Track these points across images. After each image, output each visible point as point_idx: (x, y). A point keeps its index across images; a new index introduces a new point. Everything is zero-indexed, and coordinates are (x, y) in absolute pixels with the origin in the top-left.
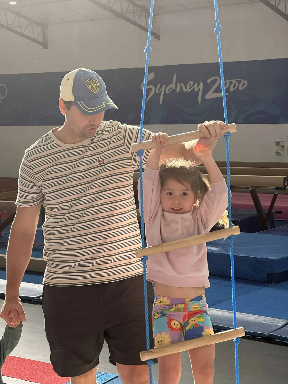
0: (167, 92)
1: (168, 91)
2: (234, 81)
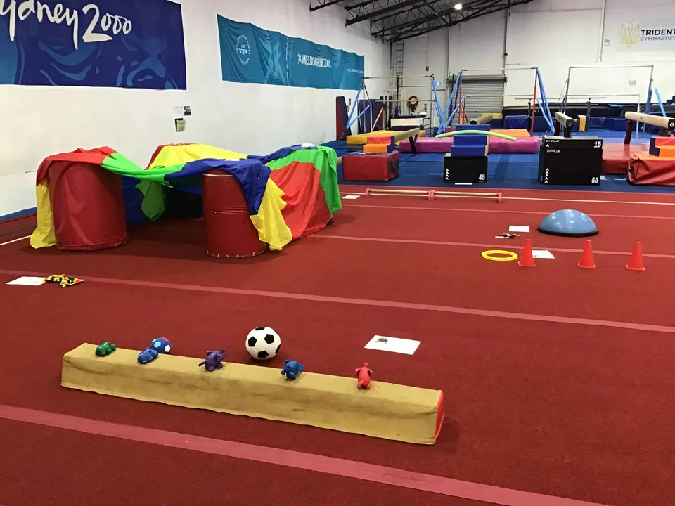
0: (22, 18)
1: (24, 14)
2: (116, 18)
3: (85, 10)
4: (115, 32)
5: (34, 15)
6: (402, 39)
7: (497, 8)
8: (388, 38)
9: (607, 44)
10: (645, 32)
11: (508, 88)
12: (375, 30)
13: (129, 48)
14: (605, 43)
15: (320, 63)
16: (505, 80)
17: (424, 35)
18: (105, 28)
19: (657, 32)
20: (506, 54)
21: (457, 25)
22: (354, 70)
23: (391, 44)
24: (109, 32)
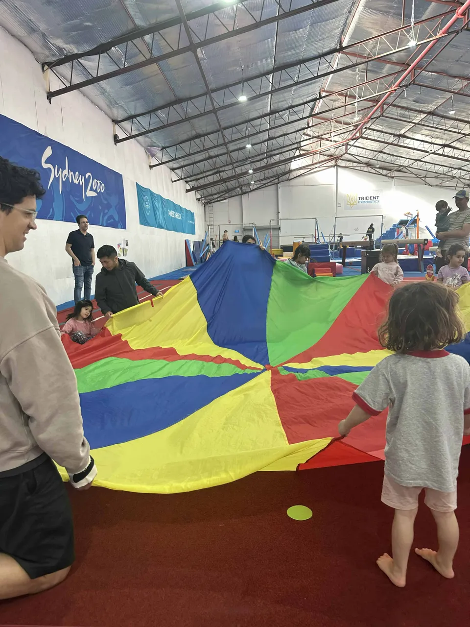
0: (64, 180)
1: (65, 178)
2: (98, 181)
3: (87, 176)
4: (98, 191)
5: (68, 178)
6: (212, 203)
7: (272, 184)
8: (203, 201)
9: (339, 205)
10: (361, 198)
11: (281, 233)
12: (199, 197)
13: (103, 200)
14: (338, 205)
15: (178, 216)
16: (279, 229)
17: (227, 201)
18: (94, 188)
19: (368, 198)
20: (279, 212)
21: (247, 194)
22: (190, 222)
23: (205, 206)
24: (96, 191)
